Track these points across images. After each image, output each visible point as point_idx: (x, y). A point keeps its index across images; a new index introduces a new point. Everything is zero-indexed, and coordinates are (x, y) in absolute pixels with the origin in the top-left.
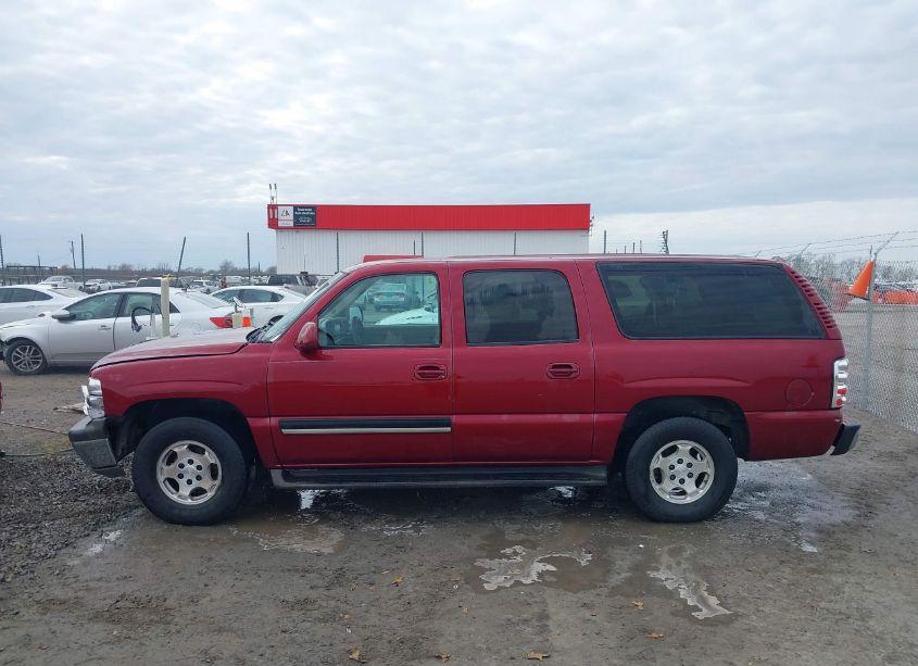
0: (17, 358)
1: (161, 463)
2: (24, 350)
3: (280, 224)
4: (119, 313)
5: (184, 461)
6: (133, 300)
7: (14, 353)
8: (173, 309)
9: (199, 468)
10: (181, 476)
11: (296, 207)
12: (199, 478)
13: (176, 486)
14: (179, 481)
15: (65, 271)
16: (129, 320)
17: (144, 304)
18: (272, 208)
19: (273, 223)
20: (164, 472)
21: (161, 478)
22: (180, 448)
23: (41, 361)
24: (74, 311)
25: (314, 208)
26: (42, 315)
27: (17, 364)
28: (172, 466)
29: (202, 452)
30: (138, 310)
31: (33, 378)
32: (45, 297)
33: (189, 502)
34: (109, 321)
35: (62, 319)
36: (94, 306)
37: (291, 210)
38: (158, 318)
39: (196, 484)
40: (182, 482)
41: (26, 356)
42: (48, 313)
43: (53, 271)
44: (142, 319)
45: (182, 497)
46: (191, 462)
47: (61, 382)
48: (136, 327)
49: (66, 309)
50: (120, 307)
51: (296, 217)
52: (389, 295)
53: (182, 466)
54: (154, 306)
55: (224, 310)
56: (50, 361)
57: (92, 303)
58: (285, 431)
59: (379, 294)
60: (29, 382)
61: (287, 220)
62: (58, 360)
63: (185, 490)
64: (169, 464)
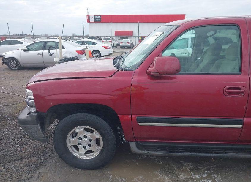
0: (11, 64)
1: (69, 137)
2: (13, 61)
3: (90, 21)
4: (44, 49)
5: (82, 136)
6: (49, 44)
7: (10, 63)
8: (63, 48)
9: (90, 140)
10: (80, 144)
11: (95, 16)
12: (90, 145)
13: (77, 149)
14: (79, 146)
15: (30, 36)
16: (47, 51)
17: (53, 45)
18: (88, 16)
19: (88, 21)
20: (70, 141)
21: (69, 145)
22: (79, 129)
23: (19, 65)
24: (29, 48)
25: (100, 16)
26: (18, 49)
27: (11, 67)
28: (75, 138)
29: (92, 132)
30: (50, 48)
31: (16, 72)
32: (21, 43)
33: (84, 157)
34: (41, 52)
35: (25, 51)
36: (36, 46)
37: (93, 17)
38: (58, 50)
39: (88, 148)
40: (81, 147)
41: (14, 64)
42: (20, 49)
43: (26, 36)
44: (53, 51)
45: (81, 155)
46: (85, 137)
47: (26, 73)
48: (51, 54)
49: (26, 47)
50: (45, 46)
51: (95, 19)
52: (125, 43)
53: (80, 139)
54: (56, 46)
55: (81, 48)
56: (22, 65)
57: (35, 45)
58: (140, 124)
59: (121, 43)
60: (15, 73)
61: (92, 19)
62: (25, 65)
63: (83, 151)
64: (73, 137)
